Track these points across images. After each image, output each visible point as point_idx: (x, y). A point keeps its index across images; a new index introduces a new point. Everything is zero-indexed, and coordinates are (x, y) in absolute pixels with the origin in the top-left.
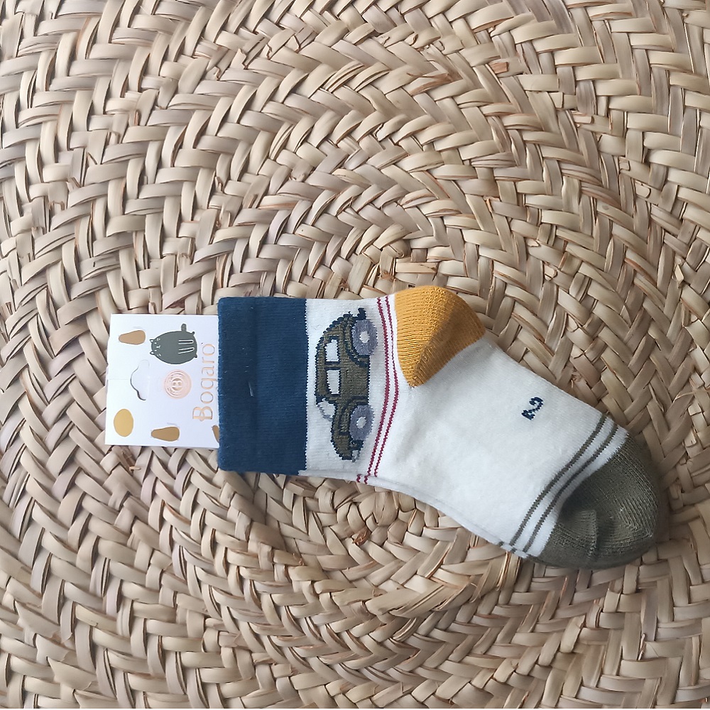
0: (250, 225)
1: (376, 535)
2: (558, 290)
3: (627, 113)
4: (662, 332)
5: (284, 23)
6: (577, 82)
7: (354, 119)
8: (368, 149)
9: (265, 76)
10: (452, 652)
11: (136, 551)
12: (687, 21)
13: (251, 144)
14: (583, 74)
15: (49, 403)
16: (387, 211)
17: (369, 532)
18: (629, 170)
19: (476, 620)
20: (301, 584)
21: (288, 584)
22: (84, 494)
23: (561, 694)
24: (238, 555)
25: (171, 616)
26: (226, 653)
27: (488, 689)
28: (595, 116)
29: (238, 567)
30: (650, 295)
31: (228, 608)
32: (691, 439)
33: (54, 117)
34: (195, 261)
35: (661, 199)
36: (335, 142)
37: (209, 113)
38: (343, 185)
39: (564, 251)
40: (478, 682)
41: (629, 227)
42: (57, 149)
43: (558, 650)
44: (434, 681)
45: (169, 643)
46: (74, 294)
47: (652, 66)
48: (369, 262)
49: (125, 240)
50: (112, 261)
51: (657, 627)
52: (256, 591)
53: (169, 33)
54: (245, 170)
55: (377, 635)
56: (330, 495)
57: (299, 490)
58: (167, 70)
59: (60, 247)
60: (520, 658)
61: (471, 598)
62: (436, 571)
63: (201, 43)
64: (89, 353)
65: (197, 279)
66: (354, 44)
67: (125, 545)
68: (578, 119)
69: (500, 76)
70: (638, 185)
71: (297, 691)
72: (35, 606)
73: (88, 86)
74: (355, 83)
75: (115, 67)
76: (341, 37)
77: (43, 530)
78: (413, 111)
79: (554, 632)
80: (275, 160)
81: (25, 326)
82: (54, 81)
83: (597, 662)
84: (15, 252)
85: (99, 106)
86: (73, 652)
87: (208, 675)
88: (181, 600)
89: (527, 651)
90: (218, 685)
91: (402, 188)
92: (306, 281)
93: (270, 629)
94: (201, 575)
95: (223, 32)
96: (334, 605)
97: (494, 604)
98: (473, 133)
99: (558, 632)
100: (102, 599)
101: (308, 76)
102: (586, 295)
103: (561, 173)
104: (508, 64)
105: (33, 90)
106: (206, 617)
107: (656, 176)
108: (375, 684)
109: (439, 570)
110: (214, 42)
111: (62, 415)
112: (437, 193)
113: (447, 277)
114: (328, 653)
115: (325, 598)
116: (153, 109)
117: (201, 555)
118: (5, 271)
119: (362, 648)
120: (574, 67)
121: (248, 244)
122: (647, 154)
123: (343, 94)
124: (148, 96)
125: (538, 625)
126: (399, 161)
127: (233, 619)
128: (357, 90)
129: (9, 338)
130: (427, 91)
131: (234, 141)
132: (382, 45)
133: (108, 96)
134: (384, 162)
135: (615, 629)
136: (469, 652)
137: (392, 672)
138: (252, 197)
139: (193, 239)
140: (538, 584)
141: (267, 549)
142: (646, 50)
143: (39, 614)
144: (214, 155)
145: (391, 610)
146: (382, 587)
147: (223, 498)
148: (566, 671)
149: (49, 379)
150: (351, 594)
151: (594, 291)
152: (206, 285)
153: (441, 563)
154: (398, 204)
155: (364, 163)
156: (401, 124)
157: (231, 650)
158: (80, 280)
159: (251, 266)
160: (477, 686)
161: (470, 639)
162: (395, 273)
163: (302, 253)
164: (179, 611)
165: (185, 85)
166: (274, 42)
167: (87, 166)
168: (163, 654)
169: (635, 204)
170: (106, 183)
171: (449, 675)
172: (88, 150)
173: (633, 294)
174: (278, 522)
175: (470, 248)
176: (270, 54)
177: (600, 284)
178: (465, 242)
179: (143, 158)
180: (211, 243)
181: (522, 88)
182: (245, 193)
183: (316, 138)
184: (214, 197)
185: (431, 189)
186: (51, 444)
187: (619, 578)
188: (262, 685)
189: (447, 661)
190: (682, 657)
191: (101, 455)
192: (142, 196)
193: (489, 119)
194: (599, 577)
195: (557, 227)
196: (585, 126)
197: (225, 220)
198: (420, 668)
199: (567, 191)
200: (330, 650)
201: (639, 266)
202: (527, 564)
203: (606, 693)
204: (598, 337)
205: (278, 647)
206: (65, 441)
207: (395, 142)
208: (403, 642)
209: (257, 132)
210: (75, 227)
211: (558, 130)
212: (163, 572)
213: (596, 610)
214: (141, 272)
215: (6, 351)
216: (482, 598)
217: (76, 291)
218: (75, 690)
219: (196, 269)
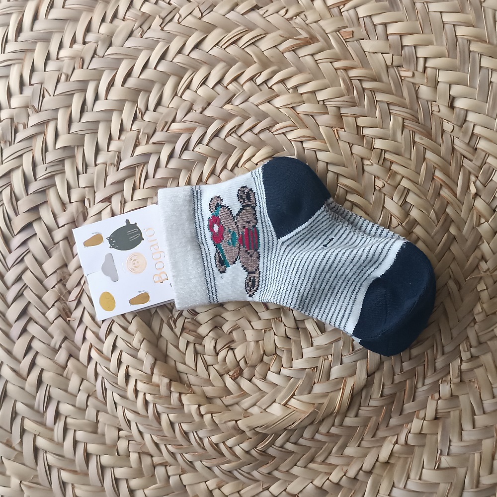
0: (161, 144)
1: (246, 372)
2: (385, 197)
3: (439, 70)
4: (460, 229)
6: (403, 47)
7: (240, 68)
8: (249, 90)
9: (176, 36)
10: (299, 460)
11: (70, 380)
12: (483, 5)
13: (164, 85)
14: (408, 41)
15: (10, 270)
16: (262, 136)
17: (241, 371)
18: (439, 112)
19: (318, 436)
20: (190, 407)
21: (181, 407)
22: (34, 337)
23: (378, 492)
24: (145, 384)
25: (94, 428)
26: (134, 457)
27: (324, 487)
28: (415, 72)
29: (145, 393)
30: (451, 203)
31: (136, 423)
32: (478, 308)
33: (21, 61)
34: (119, 170)
35: (461, 134)
36: (225, 85)
37: (134, 61)
38: (231, 116)
39: (390, 169)
40: (318, 482)
41: (437, 153)
42: (22, 84)
43: (377, 460)
44: (286, 481)
45: (92, 448)
46: (31, 191)
47: (458, 36)
49: (69, 151)
50: (59, 167)
51: (450, 445)
52: (157, 412)
53: (107, 2)
54: (159, 103)
55: (245, 445)
56: (213, 342)
57: (191, 338)
58: (104, 28)
59: (21, 156)
60: (349, 465)
61: (315, 420)
62: (289, 400)
63: (130, 10)
64: (40, 234)
65: (121, 182)
66: (242, 14)
67: (62, 375)
68: (403, 74)
69: (347, 40)
70: (445, 123)
71: (185, 486)
73: (46, 39)
74: (241, 43)
75: (66, 26)
76: (232, 9)
77: (2, 362)
78: (282, 64)
79: (374, 447)
80: (181, 97)
82: (21, 35)
83: (405, 469)
85: (53, 54)
86: (21, 453)
87: (120, 472)
88: (102, 417)
89: (354, 460)
90: (127, 480)
91: (273, 120)
93: (167, 440)
94: (117, 398)
95: (146, 3)
96: (213, 423)
97: (331, 425)
98: (326, 81)
99: (378, 447)
100: (44, 414)
101: (207, 36)
102: (405, 202)
103: (390, 112)
104: (353, 32)
105: (6, 40)
106: (120, 430)
107: (458, 116)
108: (242, 482)
109: (292, 399)
110: (140, 10)
111: (19, 279)
112: (299, 124)
114: (208, 458)
115: (207, 417)
116: (93, 57)
117: (117, 384)
119: (234, 455)
120: (401, 36)
121: (159, 158)
122: (452, 100)
123: (232, 50)
124: (90, 47)
125: (362, 442)
126: (272, 100)
127: (140, 432)
128: (242, 48)
130: (294, 50)
131: (152, 82)
132: (262, 16)
133: (61, 47)
134: (260, 101)
135: (418, 446)
136: (312, 460)
137: (255, 473)
138: (164, 124)
139: (119, 153)
140: (364, 411)
141: (166, 380)
142: (454, 25)
144: (137, 92)
145: (256, 428)
146: (249, 410)
147: (135, 342)
148: (382, 476)
149: (10, 252)
150: (226, 416)
151: (411, 199)
152: (127, 186)
153: (294, 394)
154: (270, 131)
155: (246, 101)
156: (274, 73)
157: (138, 455)
158: (36, 180)
159: (161, 173)
160: (317, 485)
161: (313, 450)
163: (199, 165)
164: (100, 425)
165: (117, 40)
166: (183, 11)
167: (43, 97)
168: (87, 456)
169: (442, 136)
170: (57, 110)
171: (297, 477)
172: (45, 86)
173: (439, 202)
174: (175, 361)
175: (321, 164)
176: (180, 20)
177: (415, 194)
178: (318, 160)
179: (84, 93)
180: (132, 156)
181: (363, 50)
182: (158, 120)
183: (211, 82)
184: (136, 123)
185: (295, 121)
186: (10, 299)
187: (423, 409)
188: (159, 481)
189: (295, 466)
190: (468, 467)
191: (46, 309)
192: (82, 120)
193: (338, 71)
194: (409, 407)
195: (385, 151)
196: (407, 79)
197: (143, 140)
198: (275, 471)
199: (393, 125)
200: (211, 456)
201: (444, 182)
202: (356, 397)
203: (411, 493)
204: (412, 232)
205: (172, 453)
206: (20, 298)
207: (269, 86)
208: (264, 452)
209: (169, 76)
210: (33, 141)
211: (388, 81)
212: (89, 396)
213: (405, 432)
214: (80, 176)
216: (322, 421)
217: (32, 188)
218: (21, 482)
219: (120, 175)
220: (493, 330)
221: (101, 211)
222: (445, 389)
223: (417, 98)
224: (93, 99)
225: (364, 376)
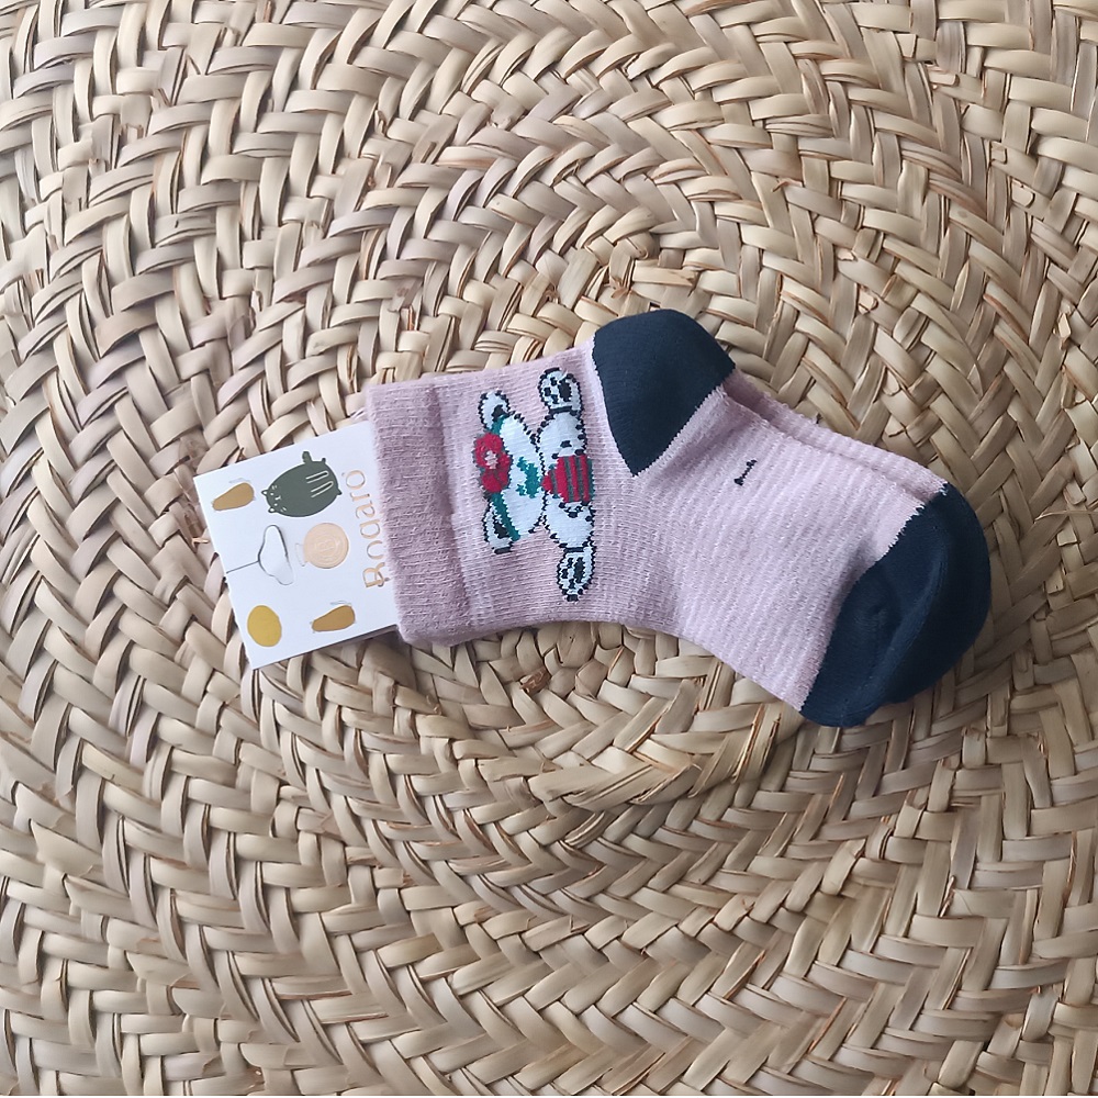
0: (421, 188)
1: (557, 682)
2: (876, 331)
3: (1011, 75)
4: (1030, 414)
6: (939, 22)
7: (595, 42)
8: (611, 88)
10: (654, 875)
11: (187, 670)
13: (435, 66)
14: (950, 10)
15: (82, 429)
16: (630, 185)
17: (547, 676)
18: (1006, 162)
19: (696, 827)
20: (433, 742)
21: (414, 740)
22: (119, 574)
23: (816, 958)
24: (343, 688)
25: (229, 775)
26: (306, 842)
27: (702, 938)
28: (962, 76)
29: (340, 707)
30: (1016, 354)
31: (317, 770)
32: (1057, 582)
34: (330, 234)
35: (1048, 211)
36: (563, 76)
37: (378, 14)
38: (570, 140)
39: (894, 273)
40: (689, 926)
41: (996, 249)
42: (143, 45)
43: (818, 889)
44: (621, 919)
45: (220, 817)
46: (142, 265)
47: (1055, 8)
48: (593, 261)
49: (228, 191)
50: (204, 222)
51: (974, 869)
52: (362, 746)
54: (422, 104)
55: (540, 832)
59: (128, 193)
60: (757, 895)
61: (692, 789)
62: (641, 742)
64: (151, 360)
65: (329, 262)
67: (172, 659)
68: (935, 78)
70: (1016, 186)
71: (409, 912)
72: (21, 738)
77: (49, 622)
78: (686, 39)
79: (814, 860)
80: (469, 94)
81: (60, 308)
83: (876, 912)
84: (60, 192)
86: (71, 815)
87: (274, 873)
88: (247, 753)
89: (770, 885)
90: (288, 890)
91: (656, 153)
92: (494, 280)
93: (378, 810)
94: (282, 715)
96: (479, 779)
97: (726, 805)
98: (773, 80)
99: (823, 860)
100: (126, 739)
102: (918, 343)
103: (901, 155)
106: (283, 783)
107: (1044, 176)
108: (530, 913)
109: (648, 741)
111: (100, 448)
112: (709, 165)
113: (710, 294)
114: (461, 855)
115: (467, 766)
117: (285, 685)
118: (42, 222)
119: (515, 853)
121: (413, 218)
122: (1034, 143)
123: (583, 4)
125: (790, 847)
126: (657, 112)
127: (325, 791)
129: (33, 322)
130: (711, 11)
131: (412, 59)
134: (632, 112)
135: (908, 865)
136: (680, 879)
137: (559, 897)
138: (428, 146)
139: (331, 201)
140: (797, 781)
141: (386, 682)
143: (27, 752)
144: (380, 76)
145: (567, 795)
146: (557, 761)
148: (826, 924)
149: (87, 391)
150: (508, 765)
151: (932, 338)
152: (342, 272)
153: (652, 731)
154: (648, 177)
155: (604, 109)
156: (667, 57)
157: (315, 838)
158: (153, 246)
159: (415, 250)
160: (688, 931)
161: (684, 856)
162: (632, 283)
163: (493, 239)
164: (241, 770)
167: (185, 75)
168: (209, 833)
169: (1008, 214)
170: (210, 103)
171: (645, 911)
172: (189, 52)
173: (990, 350)
174: (411, 646)
175: (749, 253)
177: (940, 327)
178: (743, 244)
179: (267, 74)
180: (357, 209)
181: (856, 22)
182: (417, 139)
183: (535, 66)
184: (371, 141)
185: (701, 158)
186: (77, 491)
187: (923, 787)
188: (355, 897)
189: (644, 889)
190: (1008, 918)
191: (151, 517)
192: (261, 129)
193: (800, 62)
194: (894, 781)
195: (886, 234)
196: (944, 89)
197: (383, 177)
198: (602, 895)
199: (906, 182)
200: (466, 850)
201: (1004, 309)
202: (783, 748)
203: (884, 963)
204: (929, 407)
205: (387, 839)
206: (100, 489)
207: (654, 84)
208: (580, 849)
209: (448, 49)
210: (155, 166)
211: (903, 91)
212: (224, 706)
213: (882, 832)
214: (246, 244)
215: (25, 345)
216: (708, 792)
217: (145, 262)
218: (65, 876)
219: (330, 247)
220: (1085, 631)
221: (282, 321)
222: (973, 749)
224: (288, 85)
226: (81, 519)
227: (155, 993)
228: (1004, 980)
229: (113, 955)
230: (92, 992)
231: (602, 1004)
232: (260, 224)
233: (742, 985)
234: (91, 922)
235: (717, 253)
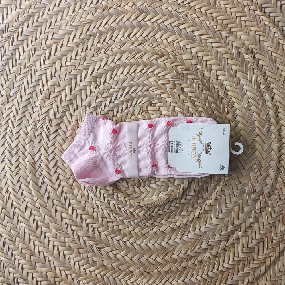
0: (107, 97)
1: (142, 185)
2: (193, 115)
3: (212, 65)
5: (116, 40)
6: (198, 57)
7: (135, 67)
8: (140, 76)
9: (110, 56)
10: (164, 218)
11: (74, 190)
12: (228, 39)
13: (107, 75)
14: (199, 54)
15: (49, 148)
16: (145, 93)
18: (212, 81)
19: (171, 208)
20: (121, 198)
21: (118, 198)
22: (59, 174)
23: (195, 229)
24: (104, 190)
25: (84, 209)
26: (100, 219)
27: (174, 228)
28: (203, 66)
29: (103, 194)
30: (219, 115)
31: (101, 206)
33: (51, 67)
34: (91, 107)
35: (221, 89)
36: (130, 74)
37: (95, 66)
38: (133, 86)
39: (194, 104)
40: (171, 226)
41: (212, 97)
42: (52, 76)
43: (194, 217)
44: (159, 226)
45: (83, 216)
46: (57, 117)
47: (218, 52)
48: (140, 107)
49: (71, 102)
50: (67, 108)
51: (222, 210)
52: (109, 201)
53: (83, 43)
54: (105, 82)
55: (143, 212)
58: (83, 54)
59: (53, 104)
60: (183, 219)
61: (170, 201)
62: (159, 194)
63: (93, 46)
64: (61, 134)
65: (91, 113)
66: (136, 47)
67: (71, 189)
68: (198, 67)
69: (176, 55)
70: (215, 86)
71: (120, 230)
72: (45, 206)
74: (136, 58)
75: (68, 53)
76: (132, 45)
77: (47, 185)
78: (152, 65)
79: (193, 211)
80: (113, 79)
81: (43, 126)
82: (50, 57)
83: (205, 220)
84: (40, 105)
85: (63, 64)
86: (56, 219)
87: (94, 225)
88: (87, 204)
89: (185, 217)
90: (97, 228)
91: (149, 87)
92: (122, 113)
93: (113, 212)
94: (93, 196)
95: (99, 43)
96: (130, 204)
97: (176, 203)
98: (169, 71)
100: (64, 204)
101: (123, 55)
102: (201, 116)
103: (194, 82)
104: (178, 52)
105: (45, 60)
106: (94, 209)
107: (220, 83)
108: (142, 227)
110: (96, 46)
111: (53, 151)
112: (159, 88)
113: (162, 111)
114: (129, 218)
116: (79, 65)
117: (93, 191)
118: (37, 111)
119: (138, 216)
120: (197, 52)
121: (106, 103)
122: (217, 77)
123: (132, 60)
124: (78, 61)
125: (188, 210)
126: (148, 79)
127: (102, 209)
129: (38, 130)
130: (156, 59)
131: (102, 74)
132: (143, 47)
133: (66, 61)
134: (144, 80)
135: (210, 210)
136: (169, 218)
137: (147, 224)
138: (107, 89)
139: (90, 101)
140: (188, 197)
141: (111, 188)
142: (217, 48)
144: (96, 78)
145: (147, 205)
146: (144, 199)
148: (196, 223)
149: (49, 141)
150: (135, 201)
152: (94, 114)
153: (161, 192)
154: (148, 91)
155: (139, 79)
156: (149, 69)
158: (58, 113)
160: (171, 227)
161: (169, 213)
162: (148, 111)
163: (121, 105)
164: (86, 207)
165: (88, 58)
166: (113, 46)
167: (60, 81)
168: (82, 220)
169: (214, 90)
170: (66, 86)
171: (163, 224)
172: (60, 77)
173: (214, 116)
175: (168, 103)
176: (112, 50)
177: (204, 113)
178: (167, 101)
179: (76, 79)
180: (95, 103)
181: (182, 58)
182: (105, 88)
183: (125, 73)
184: (96, 89)
185: (157, 87)
186: (50, 159)
187: (211, 196)
188: (110, 228)
189: (162, 220)
190: (229, 218)
192: (76, 89)
193: (173, 67)
194: (205, 195)
195: (192, 97)
196: (199, 69)
197: (99, 96)
198: (155, 223)
199: (195, 87)
200: (130, 217)
201: (215, 108)
202: (185, 192)
203: (208, 228)
205: (115, 217)
206: (54, 159)
207: (147, 74)
208: (150, 214)
209: (108, 71)
210: (57, 98)
211: (192, 70)
212: (82, 196)
213: (204, 205)
214: (75, 111)
215: (37, 134)
216: (172, 201)
217: (57, 116)
218: (56, 231)
219: (91, 110)
222: (219, 188)
223: (204, 76)
224: (80, 81)
225: (187, 183)
226: (51, 165)
227: (75, 250)
228: (229, 229)
229: (67, 244)
230: (63, 251)
231: (157, 242)
232: (78, 107)
233: (182, 236)
234: (62, 239)
235: (162, 104)
